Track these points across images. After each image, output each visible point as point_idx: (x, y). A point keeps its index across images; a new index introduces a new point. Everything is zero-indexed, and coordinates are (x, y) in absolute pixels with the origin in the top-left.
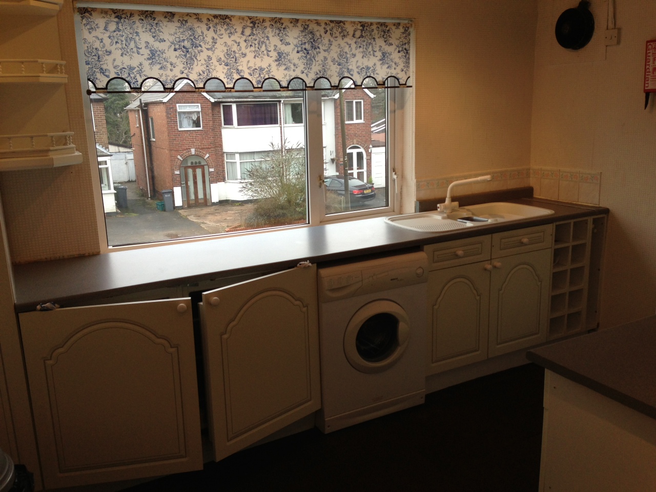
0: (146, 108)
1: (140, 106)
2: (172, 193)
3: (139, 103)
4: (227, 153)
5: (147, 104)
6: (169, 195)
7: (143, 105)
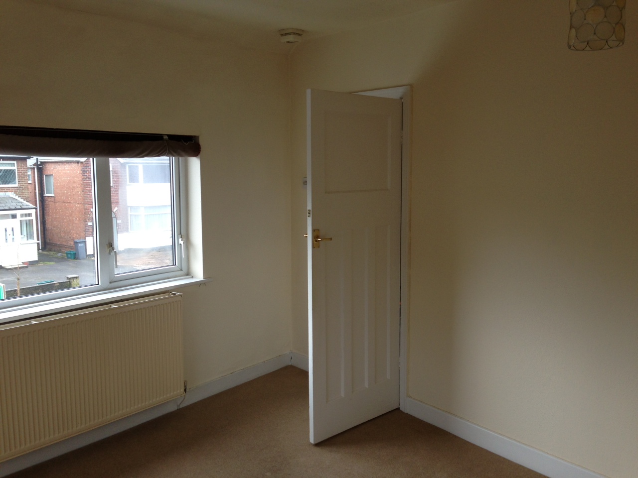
0: (41, 166)
1: (36, 164)
2: (85, 242)
3: (35, 162)
4: (131, 208)
5: (42, 163)
6: (83, 245)
7: (39, 163)
